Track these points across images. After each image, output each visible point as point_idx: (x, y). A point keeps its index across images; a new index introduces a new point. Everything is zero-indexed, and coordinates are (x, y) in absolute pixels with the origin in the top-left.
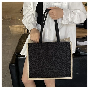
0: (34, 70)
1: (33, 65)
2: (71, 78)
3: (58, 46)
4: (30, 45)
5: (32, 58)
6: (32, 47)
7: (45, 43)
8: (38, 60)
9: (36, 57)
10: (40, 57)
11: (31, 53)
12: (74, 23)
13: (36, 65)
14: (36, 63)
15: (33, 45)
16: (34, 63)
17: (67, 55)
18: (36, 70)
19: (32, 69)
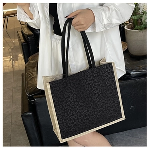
0: (67, 125)
1: (65, 116)
2: (124, 118)
3: (95, 74)
4: (53, 84)
5: (59, 105)
6: (56, 87)
7: (75, 75)
8: (69, 106)
9: (65, 102)
10: (72, 99)
11: (57, 97)
12: (114, 26)
13: (68, 115)
14: (67, 113)
15: (58, 84)
16: (65, 113)
17: (111, 85)
18: (70, 124)
19: (63, 123)
